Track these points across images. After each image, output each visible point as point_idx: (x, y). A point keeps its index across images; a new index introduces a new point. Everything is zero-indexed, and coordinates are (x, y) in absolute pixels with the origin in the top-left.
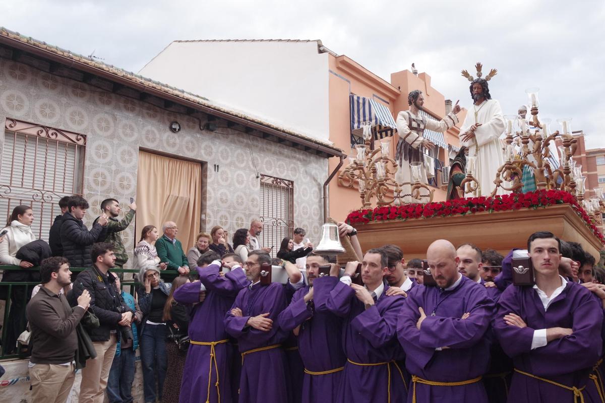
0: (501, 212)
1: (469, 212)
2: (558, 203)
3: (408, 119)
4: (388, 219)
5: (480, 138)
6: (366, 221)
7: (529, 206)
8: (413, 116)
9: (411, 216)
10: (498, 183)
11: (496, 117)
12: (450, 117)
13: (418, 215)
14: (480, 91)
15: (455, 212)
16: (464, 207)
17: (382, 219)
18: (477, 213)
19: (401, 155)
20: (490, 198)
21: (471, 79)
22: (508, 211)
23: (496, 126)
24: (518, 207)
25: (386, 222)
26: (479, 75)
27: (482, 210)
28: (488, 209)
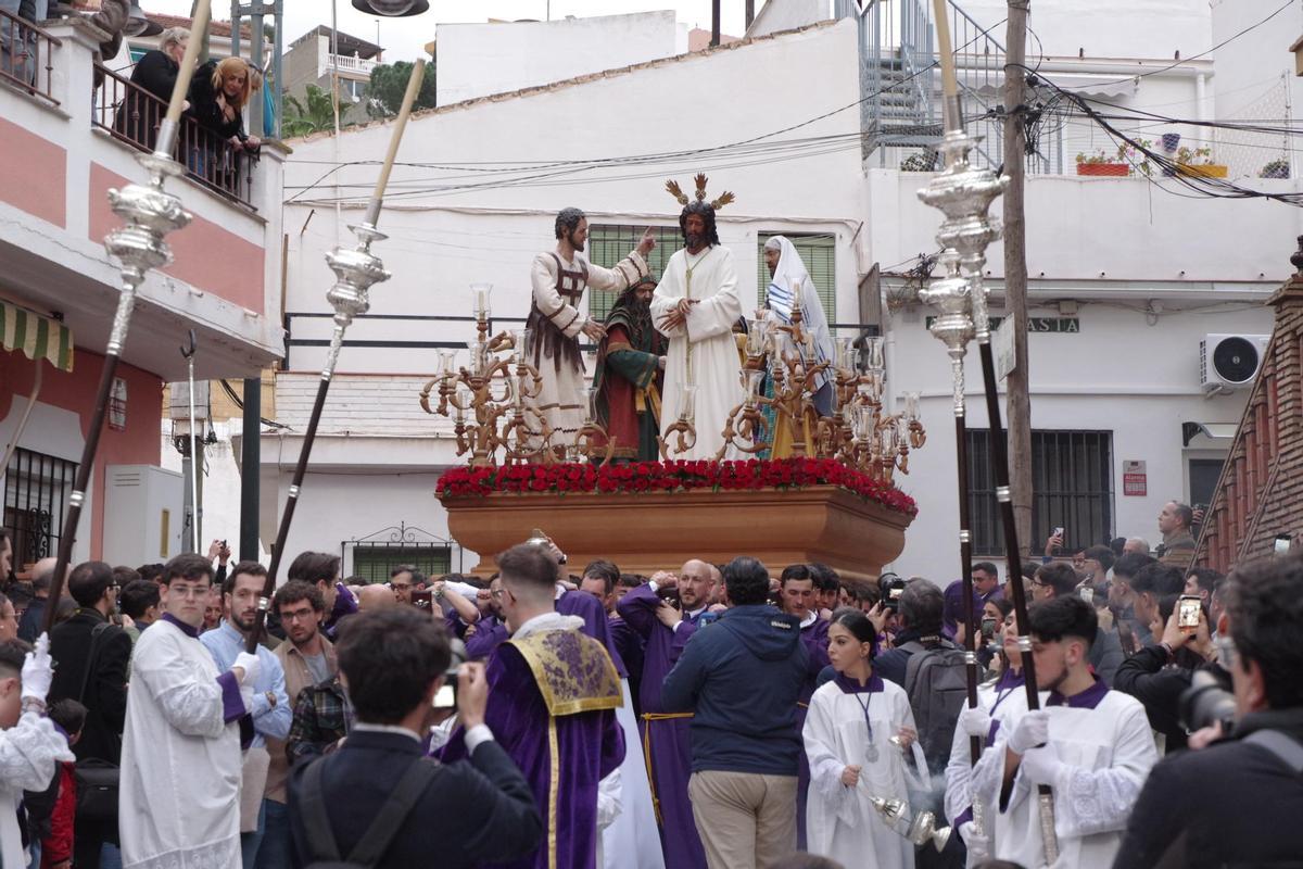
0: (732, 490)
1: (680, 488)
2: (820, 482)
3: (555, 271)
4: (531, 489)
5: (696, 327)
6: (487, 490)
7: (777, 486)
8: (566, 266)
9: (576, 487)
10: (729, 436)
11: (727, 290)
12: (632, 261)
13: (588, 487)
14: (700, 229)
15: (655, 486)
16: (671, 477)
17: (516, 489)
18: (693, 490)
19: (538, 347)
20: (715, 464)
21: (684, 200)
22: (744, 490)
23: (726, 308)
24: (760, 485)
25: (525, 494)
26: (701, 196)
27: (701, 485)
28: (712, 484)
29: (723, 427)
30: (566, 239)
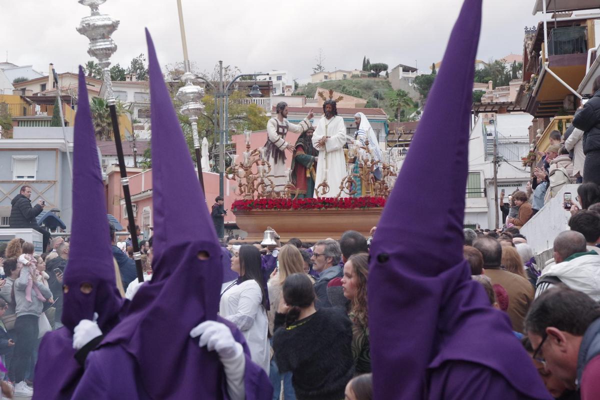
0: (343, 209)
1: (323, 208)
2: (376, 206)
3: (276, 126)
4: (267, 208)
5: (329, 147)
6: (250, 209)
7: (360, 208)
8: (280, 124)
9: (284, 208)
10: (342, 188)
11: (341, 133)
12: (305, 122)
13: (289, 207)
14: (331, 110)
15: (314, 207)
16: (320, 204)
17: (261, 208)
18: (328, 209)
19: (270, 153)
21: (325, 99)
22: (348, 209)
23: (341, 140)
24: (354, 207)
25: (265, 210)
26: (331, 97)
27: (331, 207)
28: (335, 207)
29: (340, 185)
30: (280, 114)
